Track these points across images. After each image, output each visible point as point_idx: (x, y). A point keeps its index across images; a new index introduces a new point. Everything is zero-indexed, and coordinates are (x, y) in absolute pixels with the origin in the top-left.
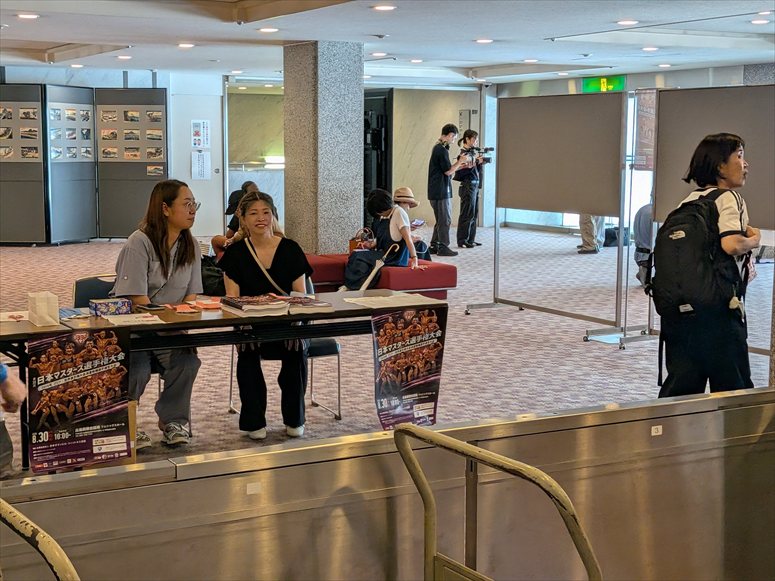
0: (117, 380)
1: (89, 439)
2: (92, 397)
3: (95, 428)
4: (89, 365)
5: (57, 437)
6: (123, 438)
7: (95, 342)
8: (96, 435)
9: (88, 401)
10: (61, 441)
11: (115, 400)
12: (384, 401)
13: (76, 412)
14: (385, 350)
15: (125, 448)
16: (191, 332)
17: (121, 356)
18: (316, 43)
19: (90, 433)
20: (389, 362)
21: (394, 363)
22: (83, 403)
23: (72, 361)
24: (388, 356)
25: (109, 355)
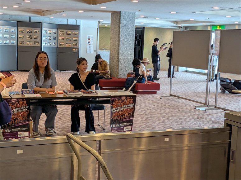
0: (26, 114)
1: (17, 132)
2: (18, 119)
3: (19, 129)
4: (17, 109)
5: (6, 131)
6: (28, 133)
7: (19, 102)
8: (19, 131)
9: (17, 120)
10: (8, 132)
11: (25, 120)
12: (114, 125)
13: (12, 124)
14: (115, 109)
15: (28, 136)
16: (55, 100)
17: (27, 107)
18: (120, 12)
19: (17, 130)
20: (116, 113)
21: (118, 113)
22: (15, 121)
23: (11, 108)
24: (116, 111)
25: (23, 106)
